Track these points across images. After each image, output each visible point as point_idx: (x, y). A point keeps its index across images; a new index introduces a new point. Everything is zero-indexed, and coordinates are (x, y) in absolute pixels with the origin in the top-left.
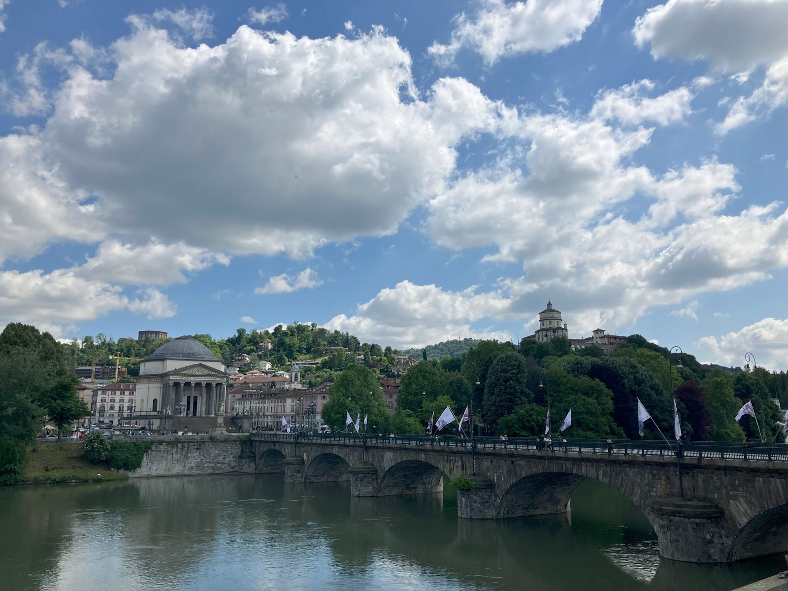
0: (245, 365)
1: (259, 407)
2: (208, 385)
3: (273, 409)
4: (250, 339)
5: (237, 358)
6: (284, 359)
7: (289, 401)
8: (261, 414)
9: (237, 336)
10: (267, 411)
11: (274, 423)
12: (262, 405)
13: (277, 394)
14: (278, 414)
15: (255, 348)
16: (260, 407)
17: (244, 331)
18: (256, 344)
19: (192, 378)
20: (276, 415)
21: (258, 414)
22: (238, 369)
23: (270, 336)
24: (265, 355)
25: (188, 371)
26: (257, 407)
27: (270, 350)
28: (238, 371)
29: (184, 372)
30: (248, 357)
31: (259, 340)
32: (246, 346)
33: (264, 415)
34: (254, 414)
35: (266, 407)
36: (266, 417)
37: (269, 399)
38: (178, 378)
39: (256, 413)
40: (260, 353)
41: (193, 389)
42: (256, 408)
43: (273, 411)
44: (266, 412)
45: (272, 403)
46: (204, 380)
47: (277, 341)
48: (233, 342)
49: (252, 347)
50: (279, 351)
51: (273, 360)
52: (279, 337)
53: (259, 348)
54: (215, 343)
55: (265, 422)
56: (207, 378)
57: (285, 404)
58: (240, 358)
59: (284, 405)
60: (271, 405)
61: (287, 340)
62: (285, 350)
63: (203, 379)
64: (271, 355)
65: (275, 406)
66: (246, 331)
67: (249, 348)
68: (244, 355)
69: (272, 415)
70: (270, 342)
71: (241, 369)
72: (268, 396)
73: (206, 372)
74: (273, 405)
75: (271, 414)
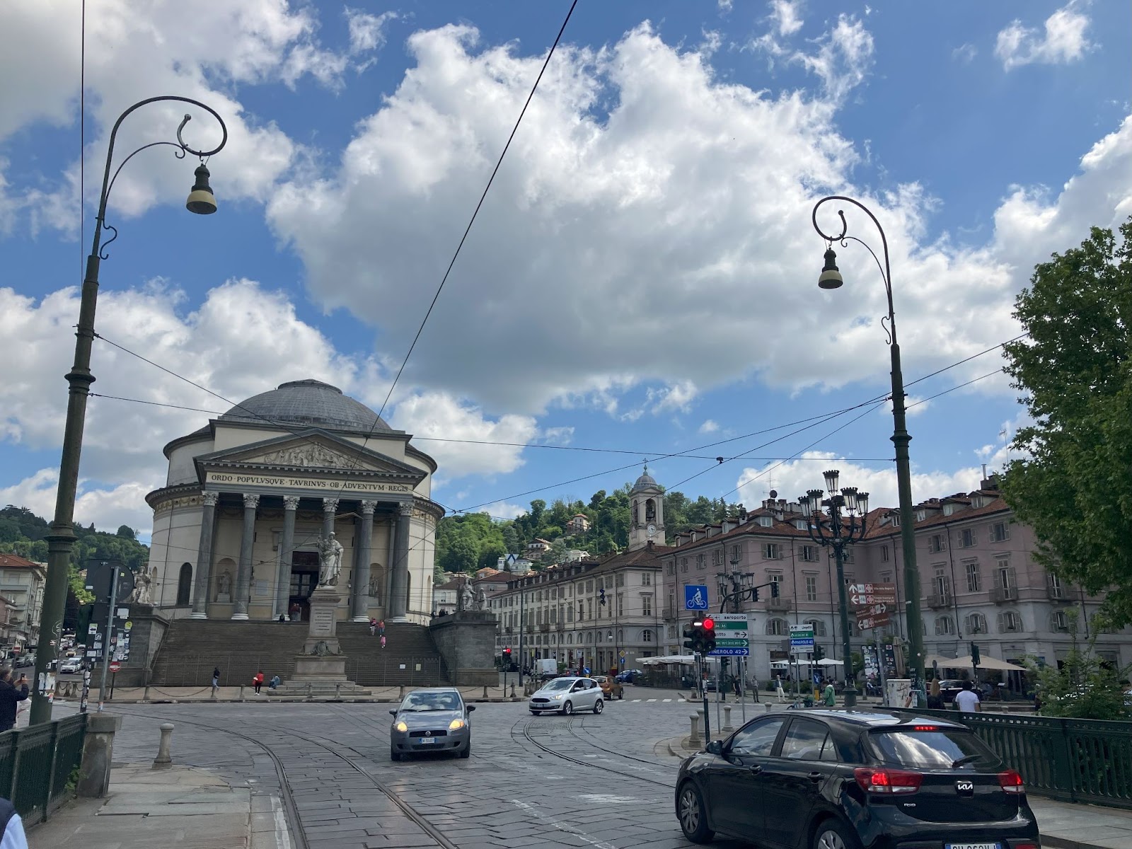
0: (543, 557)
1: (547, 607)
2: (350, 507)
3: (586, 609)
4: (552, 517)
5: (530, 546)
6: (610, 546)
7: (633, 580)
8: (553, 628)
9: (531, 513)
10: (570, 620)
11: (589, 653)
12: (556, 602)
13: (597, 565)
14: (600, 624)
15: (560, 530)
16: (551, 608)
17: (542, 504)
18: (562, 523)
19: (287, 482)
20: (595, 628)
21: (545, 630)
22: (531, 564)
23: (586, 510)
24: (578, 540)
25: (273, 456)
26: (543, 609)
27: (586, 533)
28: (531, 567)
29: (260, 460)
30: (549, 545)
31: (566, 515)
32: (545, 527)
33: (561, 630)
34: (537, 629)
35: (566, 607)
36: (566, 635)
37: (572, 580)
38: (233, 481)
39: (541, 626)
40: (569, 538)
41: (291, 521)
42: (539, 613)
43: (586, 617)
44: (566, 621)
45: (581, 592)
46: (330, 490)
47: (596, 515)
48: (524, 524)
49: (556, 528)
50: (601, 533)
51: (590, 548)
52: (600, 509)
53: (566, 529)
54: (495, 526)
55: (566, 652)
56: (341, 483)
57: (620, 590)
58: (535, 545)
59: (620, 595)
60: (579, 597)
61: (614, 512)
62: (612, 531)
63: (328, 485)
64: (588, 541)
65: (590, 600)
66: (545, 504)
67: (550, 529)
68: (542, 540)
69: (584, 629)
70: (585, 519)
71: (536, 564)
72: (569, 574)
73: (340, 462)
74: (584, 596)
75: (579, 625)
